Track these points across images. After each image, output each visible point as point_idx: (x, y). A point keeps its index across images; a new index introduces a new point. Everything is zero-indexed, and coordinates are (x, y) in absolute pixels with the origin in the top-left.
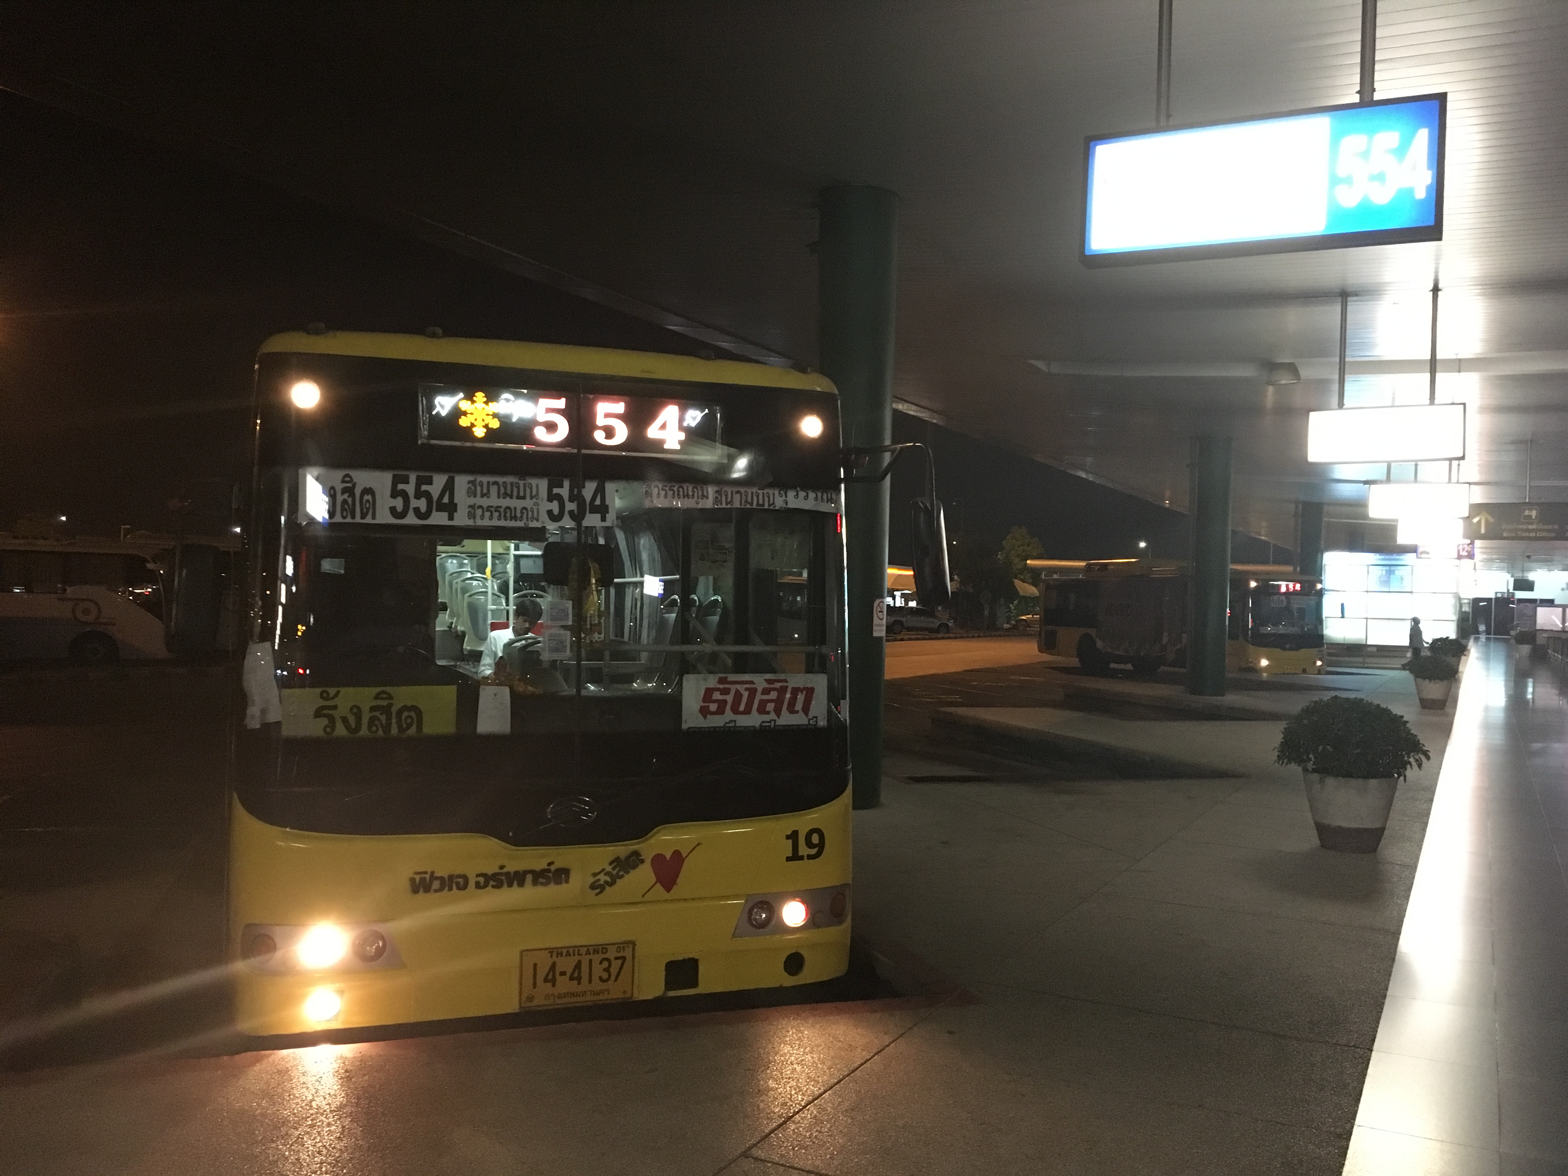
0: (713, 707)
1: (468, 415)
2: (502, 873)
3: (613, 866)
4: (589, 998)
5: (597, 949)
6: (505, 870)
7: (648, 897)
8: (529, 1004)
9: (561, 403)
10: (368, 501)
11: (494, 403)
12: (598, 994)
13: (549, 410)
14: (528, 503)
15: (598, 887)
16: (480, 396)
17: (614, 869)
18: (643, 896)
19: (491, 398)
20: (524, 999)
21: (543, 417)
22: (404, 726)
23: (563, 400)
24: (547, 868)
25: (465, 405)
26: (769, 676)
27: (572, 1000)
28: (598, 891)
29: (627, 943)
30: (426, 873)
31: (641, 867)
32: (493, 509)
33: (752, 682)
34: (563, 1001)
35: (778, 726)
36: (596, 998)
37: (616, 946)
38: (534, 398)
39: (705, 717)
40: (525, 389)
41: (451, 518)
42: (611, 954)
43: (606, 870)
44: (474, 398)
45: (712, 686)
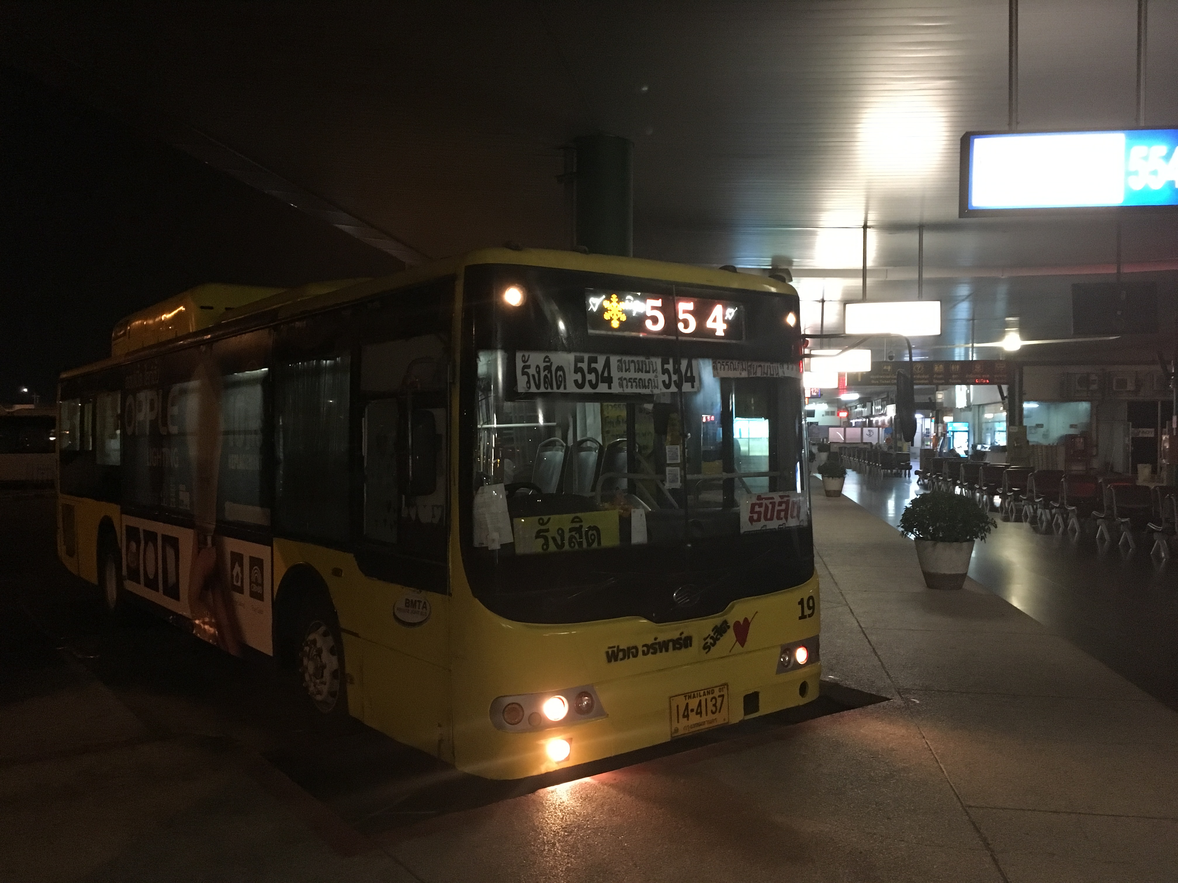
0: (755, 516)
1: (609, 311)
2: (656, 643)
3: (714, 632)
4: (707, 726)
5: (710, 691)
6: (657, 641)
7: (733, 651)
8: (676, 735)
9: (659, 303)
10: (560, 376)
11: (623, 302)
12: (711, 723)
13: (654, 308)
14: (651, 376)
15: (707, 648)
16: (614, 297)
17: (714, 634)
18: (730, 651)
19: (621, 299)
20: (673, 731)
21: (650, 313)
22: (591, 541)
23: (660, 300)
24: (680, 637)
25: (606, 304)
26: (781, 493)
27: (698, 728)
28: (707, 650)
29: (723, 685)
30: (614, 647)
31: (728, 631)
32: (632, 381)
33: (772, 498)
34: (694, 729)
35: (787, 527)
36: (711, 725)
37: (719, 687)
38: (643, 299)
39: (752, 524)
40: (639, 292)
41: (610, 388)
42: (717, 693)
43: (711, 636)
44: (611, 299)
45: (754, 502)
